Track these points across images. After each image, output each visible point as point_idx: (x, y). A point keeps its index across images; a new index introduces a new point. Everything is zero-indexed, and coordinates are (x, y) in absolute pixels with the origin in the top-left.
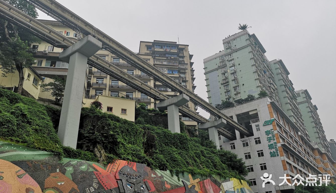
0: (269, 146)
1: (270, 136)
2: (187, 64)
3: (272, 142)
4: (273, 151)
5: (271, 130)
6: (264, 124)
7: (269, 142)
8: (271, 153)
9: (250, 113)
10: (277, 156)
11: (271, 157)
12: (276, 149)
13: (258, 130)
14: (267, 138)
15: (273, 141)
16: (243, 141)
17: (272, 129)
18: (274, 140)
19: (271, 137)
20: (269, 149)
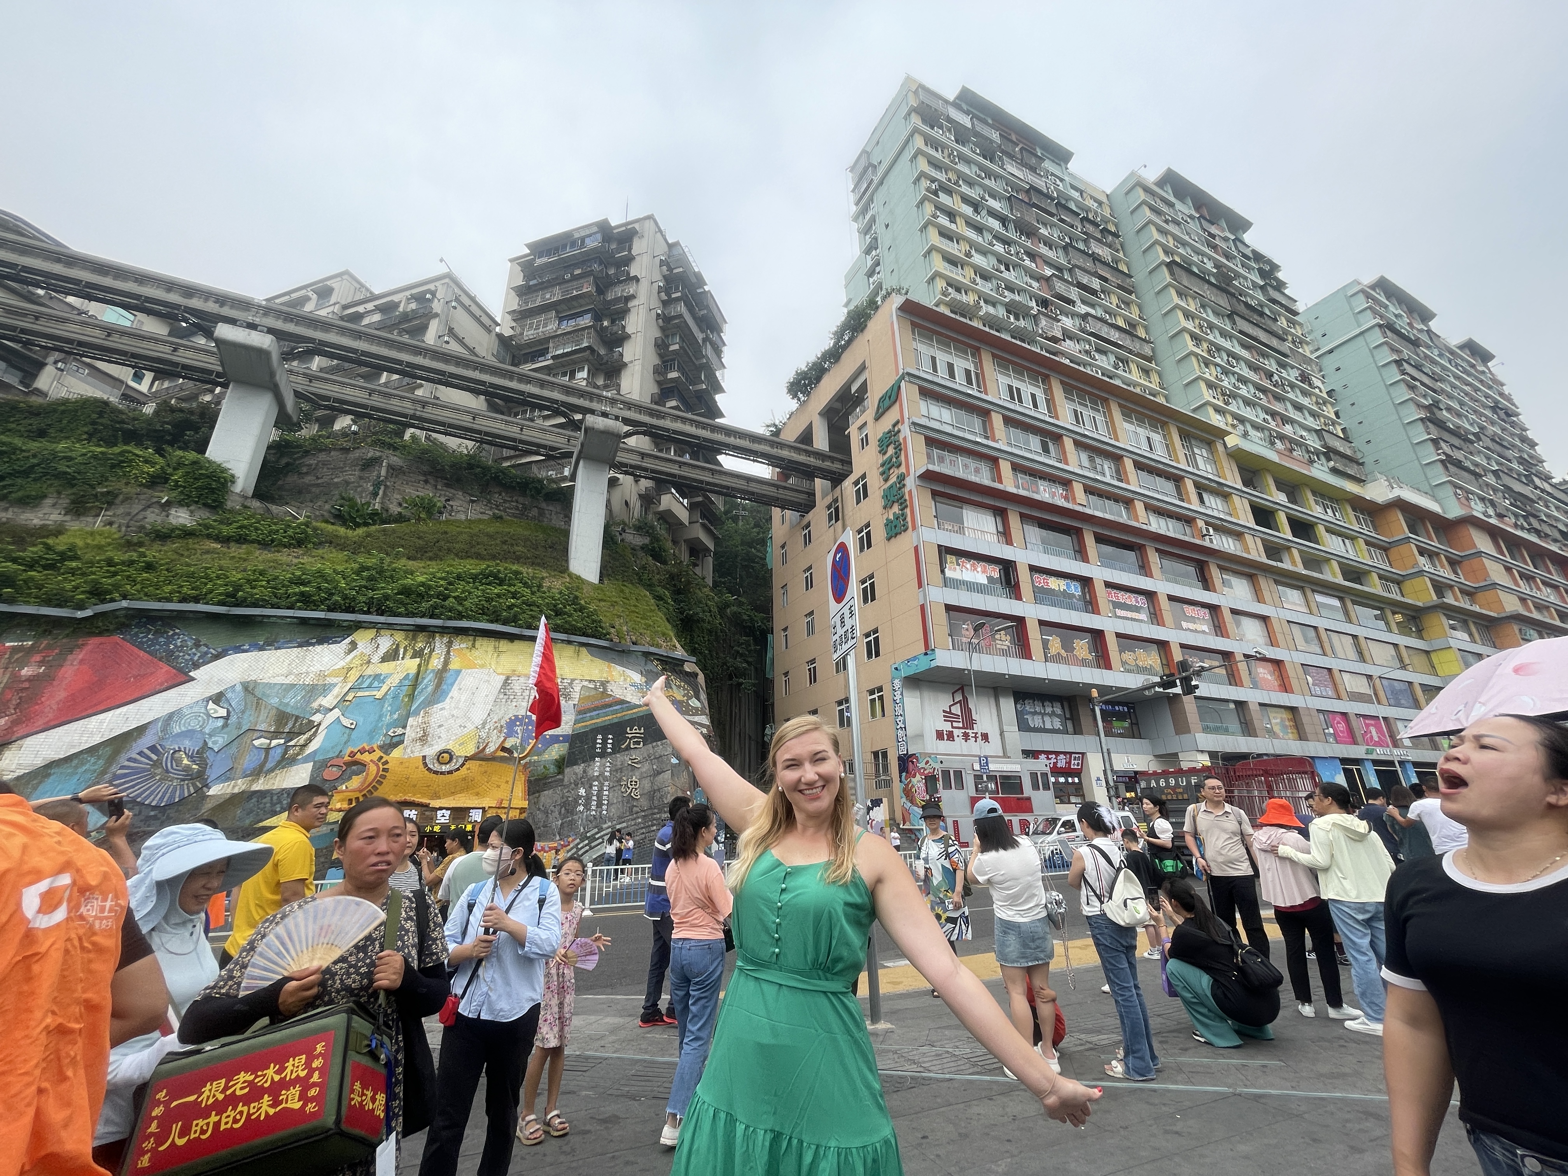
0: (885, 497)
1: (891, 451)
2: (637, 279)
3: (893, 479)
4: (894, 514)
5: (894, 426)
6: (878, 408)
7: (886, 480)
8: (888, 524)
9: (854, 389)
10: (905, 530)
11: (889, 539)
12: (901, 504)
13: (865, 442)
14: (883, 465)
15: (896, 471)
16: (829, 507)
17: (897, 423)
18: (899, 465)
19: (891, 458)
20: (885, 508)
